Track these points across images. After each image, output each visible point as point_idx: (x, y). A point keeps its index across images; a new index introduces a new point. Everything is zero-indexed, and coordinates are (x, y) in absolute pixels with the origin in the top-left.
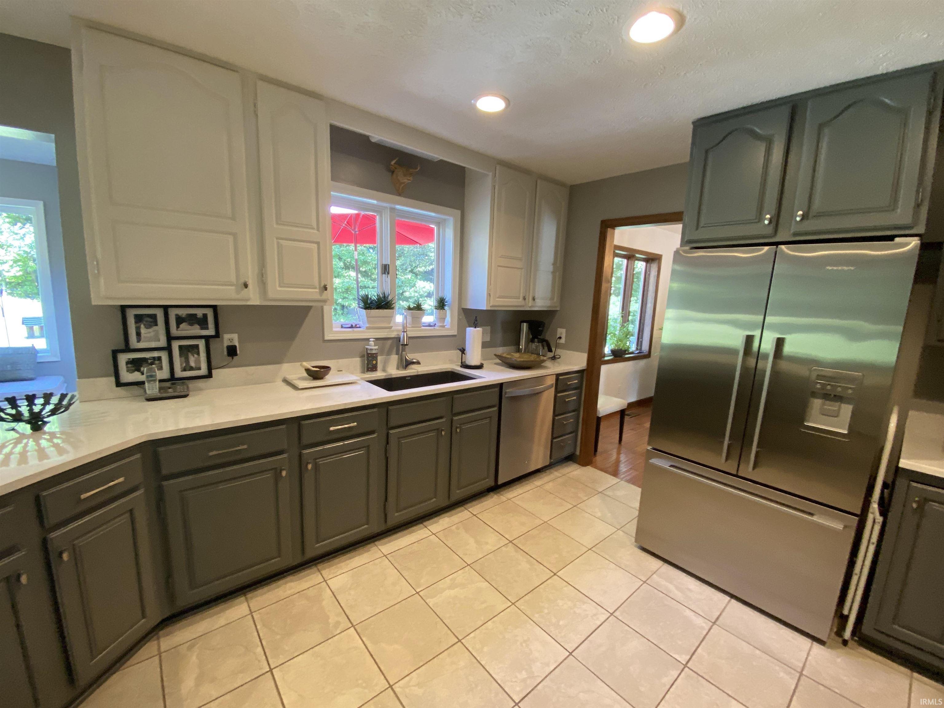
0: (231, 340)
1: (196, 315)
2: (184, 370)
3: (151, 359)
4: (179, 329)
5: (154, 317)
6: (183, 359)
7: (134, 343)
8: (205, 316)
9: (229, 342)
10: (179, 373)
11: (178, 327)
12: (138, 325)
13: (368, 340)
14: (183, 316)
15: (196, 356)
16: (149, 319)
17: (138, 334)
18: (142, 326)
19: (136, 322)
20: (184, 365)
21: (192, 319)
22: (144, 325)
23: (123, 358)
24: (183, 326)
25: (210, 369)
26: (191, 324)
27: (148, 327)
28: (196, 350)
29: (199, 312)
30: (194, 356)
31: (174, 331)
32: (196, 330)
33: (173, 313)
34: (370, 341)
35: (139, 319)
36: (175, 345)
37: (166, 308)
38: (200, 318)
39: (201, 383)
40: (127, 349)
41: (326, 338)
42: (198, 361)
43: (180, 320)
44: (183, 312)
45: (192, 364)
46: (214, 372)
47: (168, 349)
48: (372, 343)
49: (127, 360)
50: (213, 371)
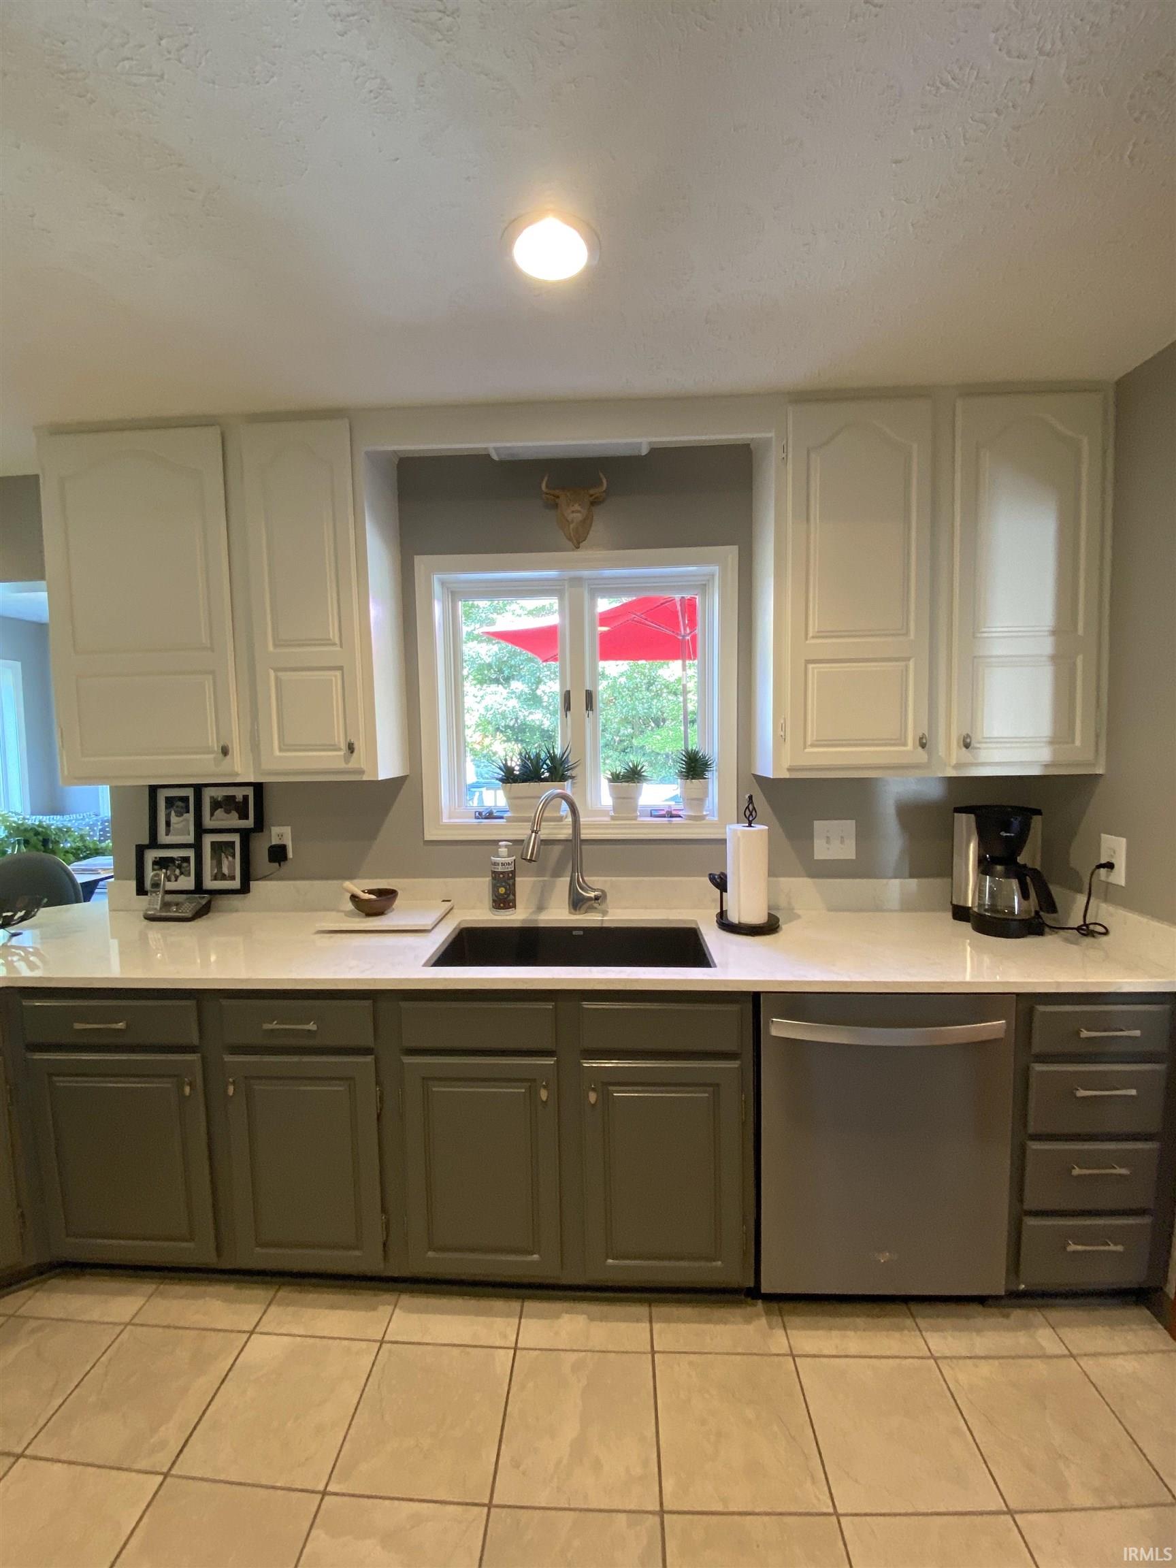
0: (281, 836)
1: (234, 797)
2: (215, 878)
3: (178, 860)
4: (214, 818)
5: (185, 800)
6: (215, 862)
7: (163, 838)
8: (246, 798)
9: (278, 839)
10: (209, 884)
11: (212, 815)
12: (168, 811)
13: (495, 842)
14: (219, 799)
15: (230, 858)
16: (180, 804)
17: (168, 824)
18: (173, 813)
19: (166, 808)
20: (216, 871)
21: (229, 804)
22: (175, 812)
23: (151, 855)
24: (219, 813)
25: (246, 878)
26: (228, 812)
27: (179, 814)
28: (232, 851)
29: (239, 793)
30: (227, 858)
31: (208, 822)
32: (234, 821)
33: (208, 794)
34: (500, 847)
35: (170, 801)
36: (208, 840)
37: (198, 789)
38: (239, 802)
39: (236, 900)
40: (154, 843)
41: (428, 837)
42: (232, 867)
43: (216, 805)
44: (220, 793)
45: (225, 870)
46: (254, 885)
47: (197, 846)
48: (503, 851)
49: (154, 859)
50: (251, 882)
